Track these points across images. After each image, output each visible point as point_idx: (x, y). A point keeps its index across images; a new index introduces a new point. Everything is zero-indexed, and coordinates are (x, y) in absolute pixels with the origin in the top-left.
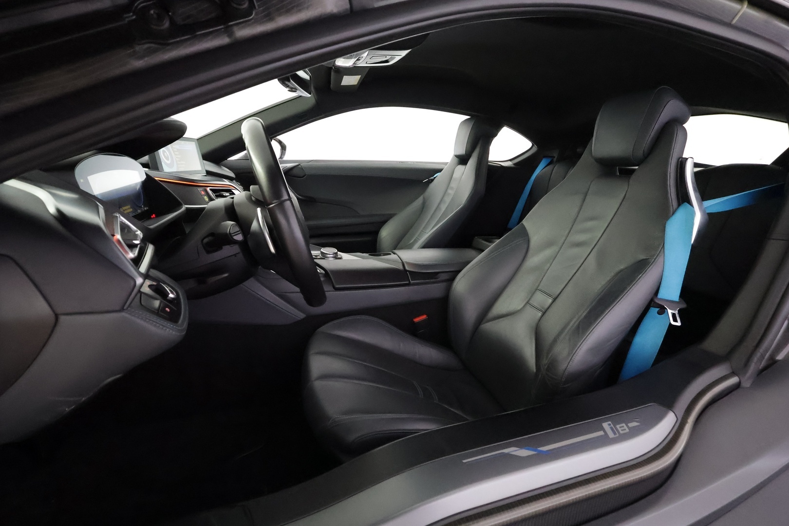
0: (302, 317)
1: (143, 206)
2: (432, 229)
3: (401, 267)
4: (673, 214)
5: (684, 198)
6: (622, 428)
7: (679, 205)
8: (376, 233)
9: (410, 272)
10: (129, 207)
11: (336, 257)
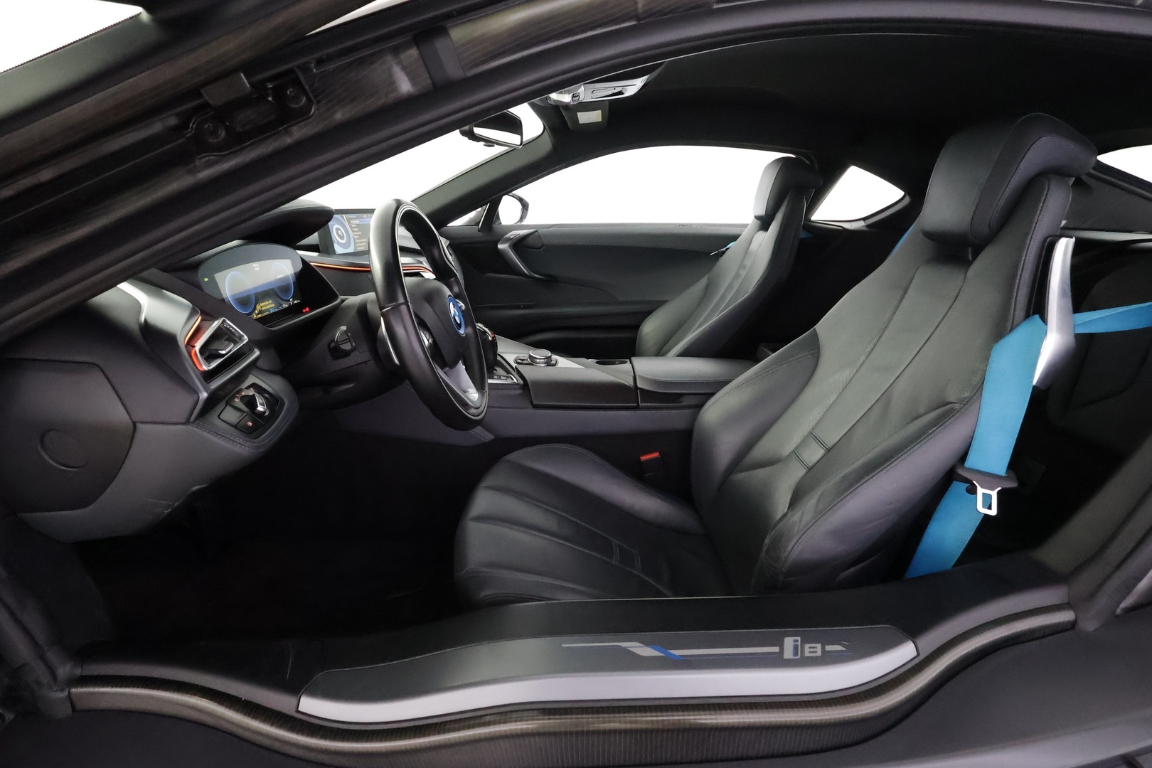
0: (490, 439)
1: (291, 300)
2: (696, 329)
3: (630, 382)
4: (1011, 331)
5: (1037, 306)
6: (816, 649)
7: (1027, 316)
8: (636, 327)
9: (642, 390)
10: (270, 302)
11: (549, 363)
